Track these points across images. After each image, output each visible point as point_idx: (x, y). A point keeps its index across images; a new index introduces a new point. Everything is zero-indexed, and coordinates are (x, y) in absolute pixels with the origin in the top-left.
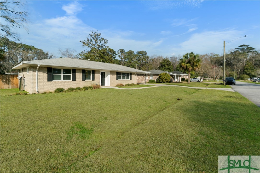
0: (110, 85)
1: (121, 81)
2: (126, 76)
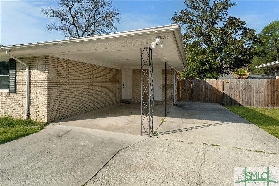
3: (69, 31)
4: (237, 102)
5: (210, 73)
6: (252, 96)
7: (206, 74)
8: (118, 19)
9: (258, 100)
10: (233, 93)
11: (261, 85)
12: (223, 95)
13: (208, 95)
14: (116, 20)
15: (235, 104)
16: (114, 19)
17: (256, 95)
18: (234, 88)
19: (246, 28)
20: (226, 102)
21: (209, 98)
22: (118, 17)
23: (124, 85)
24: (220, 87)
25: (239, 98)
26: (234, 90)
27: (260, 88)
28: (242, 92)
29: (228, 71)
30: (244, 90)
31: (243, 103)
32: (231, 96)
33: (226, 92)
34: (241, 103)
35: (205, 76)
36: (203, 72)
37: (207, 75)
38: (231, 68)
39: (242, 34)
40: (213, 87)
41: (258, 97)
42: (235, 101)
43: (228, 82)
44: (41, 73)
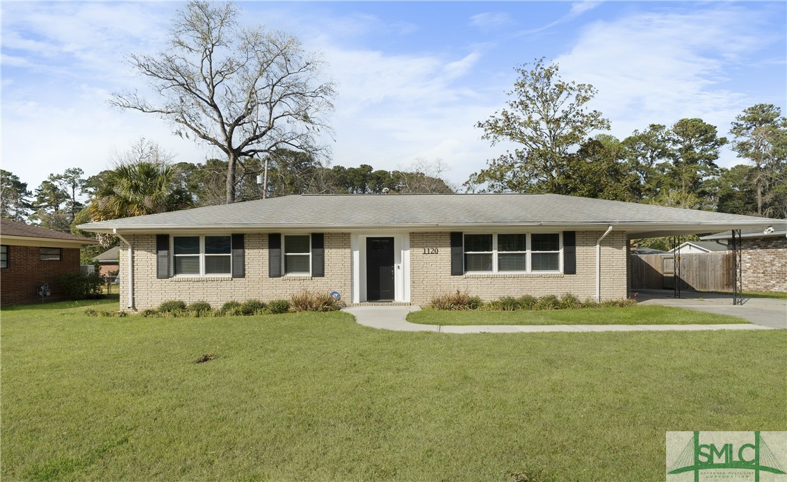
0: (412, 300)
1: (489, 280)
2: (529, 253)
4: (690, 286)
9: (713, 281)
10: (685, 273)
11: (716, 262)
15: (687, 288)
17: (711, 274)
18: (686, 266)
24: (660, 265)
25: (693, 279)
26: (686, 269)
27: (715, 265)
31: (696, 286)
32: (682, 278)
40: (650, 266)
41: (713, 277)
43: (679, 258)
44: (615, 250)
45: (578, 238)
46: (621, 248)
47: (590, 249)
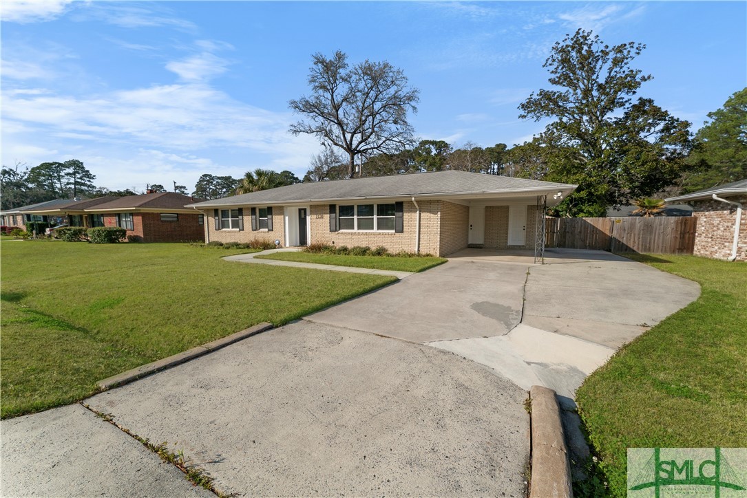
1: (350, 236)
2: (375, 217)
3: (328, 134)
4: (630, 248)
5: (590, 205)
6: (653, 241)
7: (583, 208)
8: (414, 108)
9: (661, 245)
10: (625, 236)
11: (667, 225)
12: (611, 239)
13: (588, 239)
14: (411, 109)
15: (626, 250)
16: (407, 107)
17: (659, 238)
18: (626, 229)
19: (672, 118)
20: (615, 248)
21: (589, 243)
22: (413, 103)
23: (471, 226)
24: (608, 228)
25: (634, 242)
26: (626, 232)
27: (665, 229)
28: (639, 234)
29: (627, 200)
30: (642, 232)
31: (638, 248)
32: (621, 240)
33: (615, 234)
34: (635, 249)
35: (582, 211)
36: (578, 204)
37: (586, 208)
38: (634, 195)
39: (662, 131)
40: (597, 229)
41: (661, 241)
42: (627, 246)
43: (619, 221)
44: (432, 215)
45: (405, 206)
46: (436, 214)
47: (413, 214)
